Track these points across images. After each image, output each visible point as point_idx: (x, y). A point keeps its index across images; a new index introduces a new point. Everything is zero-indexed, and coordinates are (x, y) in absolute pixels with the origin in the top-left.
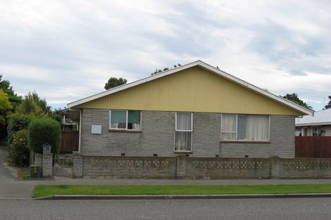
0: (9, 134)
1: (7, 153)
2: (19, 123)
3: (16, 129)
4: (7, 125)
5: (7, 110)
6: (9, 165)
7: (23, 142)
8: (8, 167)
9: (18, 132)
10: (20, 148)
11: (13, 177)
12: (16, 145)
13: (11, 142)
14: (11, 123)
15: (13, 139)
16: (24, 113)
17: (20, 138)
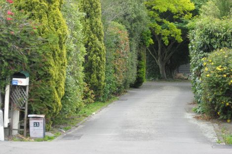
0: (193, 58)
1: (190, 96)
2: (211, 36)
3: (208, 48)
4: (187, 41)
5: (185, 13)
6: (197, 118)
7: (222, 73)
8: (196, 122)
9: (212, 55)
10: (218, 84)
11: (207, 141)
12: (210, 80)
13: (198, 74)
14: (196, 37)
15: (201, 67)
16: (220, 17)
17: (217, 65)
